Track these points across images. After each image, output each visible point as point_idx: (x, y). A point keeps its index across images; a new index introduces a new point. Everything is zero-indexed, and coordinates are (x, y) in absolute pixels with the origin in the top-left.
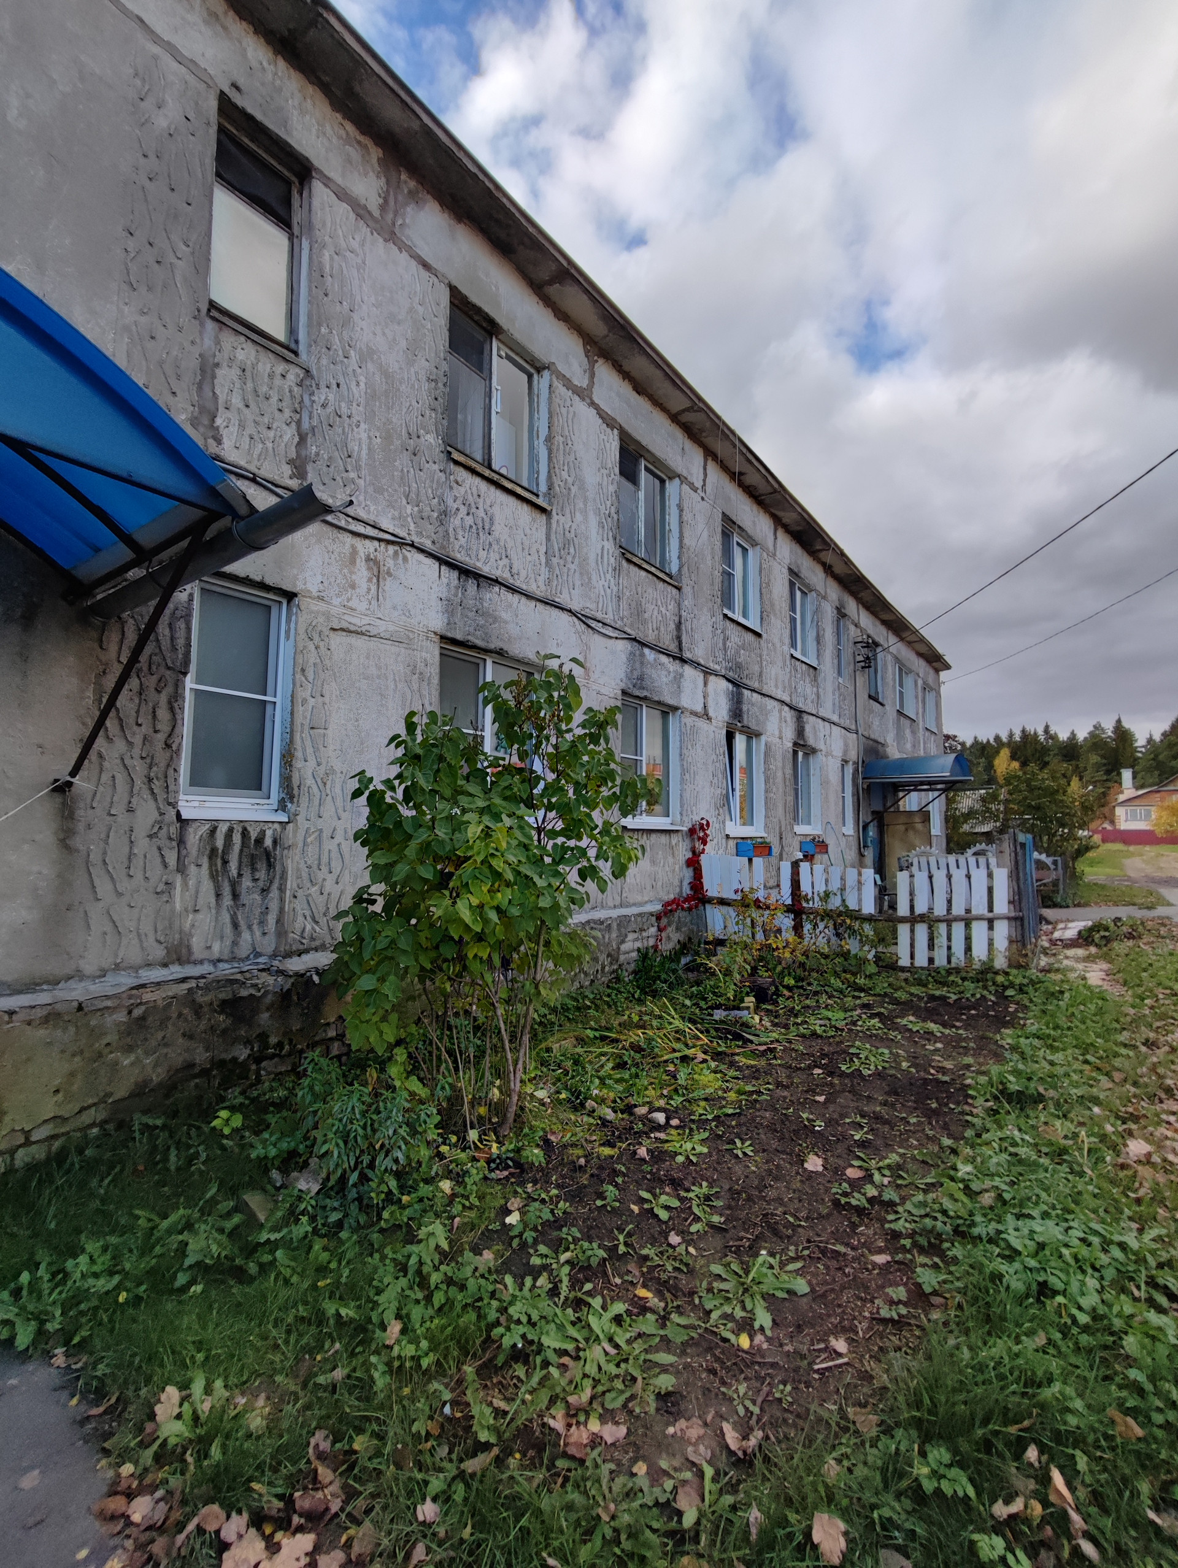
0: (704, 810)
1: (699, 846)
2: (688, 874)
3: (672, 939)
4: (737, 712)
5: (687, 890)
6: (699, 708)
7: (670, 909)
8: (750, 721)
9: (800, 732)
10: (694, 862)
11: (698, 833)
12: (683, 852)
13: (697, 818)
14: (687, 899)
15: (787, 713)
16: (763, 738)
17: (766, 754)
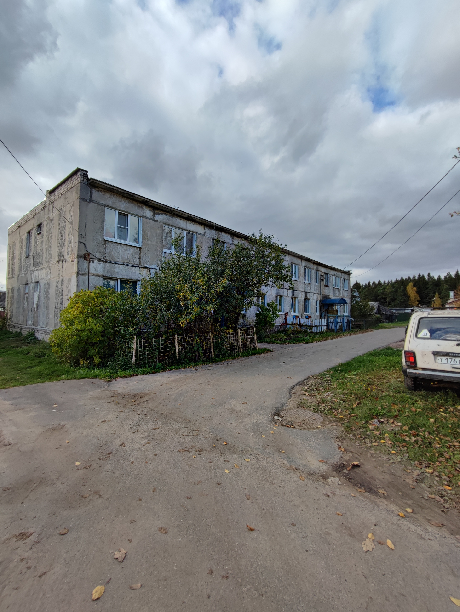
0: (287, 311)
1: (286, 316)
2: (285, 320)
3: (282, 329)
4: (293, 295)
5: (284, 323)
6: (287, 295)
7: (282, 325)
8: (295, 296)
9: (306, 296)
10: (285, 319)
11: (286, 314)
12: (284, 317)
13: (286, 312)
14: (285, 324)
15: (303, 293)
16: (298, 298)
17: (299, 301)
